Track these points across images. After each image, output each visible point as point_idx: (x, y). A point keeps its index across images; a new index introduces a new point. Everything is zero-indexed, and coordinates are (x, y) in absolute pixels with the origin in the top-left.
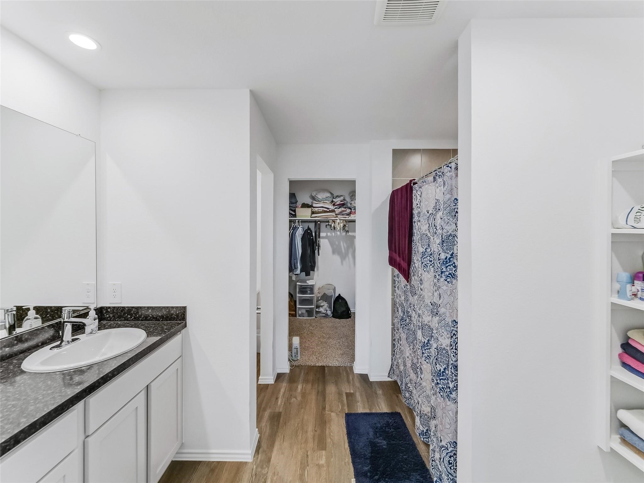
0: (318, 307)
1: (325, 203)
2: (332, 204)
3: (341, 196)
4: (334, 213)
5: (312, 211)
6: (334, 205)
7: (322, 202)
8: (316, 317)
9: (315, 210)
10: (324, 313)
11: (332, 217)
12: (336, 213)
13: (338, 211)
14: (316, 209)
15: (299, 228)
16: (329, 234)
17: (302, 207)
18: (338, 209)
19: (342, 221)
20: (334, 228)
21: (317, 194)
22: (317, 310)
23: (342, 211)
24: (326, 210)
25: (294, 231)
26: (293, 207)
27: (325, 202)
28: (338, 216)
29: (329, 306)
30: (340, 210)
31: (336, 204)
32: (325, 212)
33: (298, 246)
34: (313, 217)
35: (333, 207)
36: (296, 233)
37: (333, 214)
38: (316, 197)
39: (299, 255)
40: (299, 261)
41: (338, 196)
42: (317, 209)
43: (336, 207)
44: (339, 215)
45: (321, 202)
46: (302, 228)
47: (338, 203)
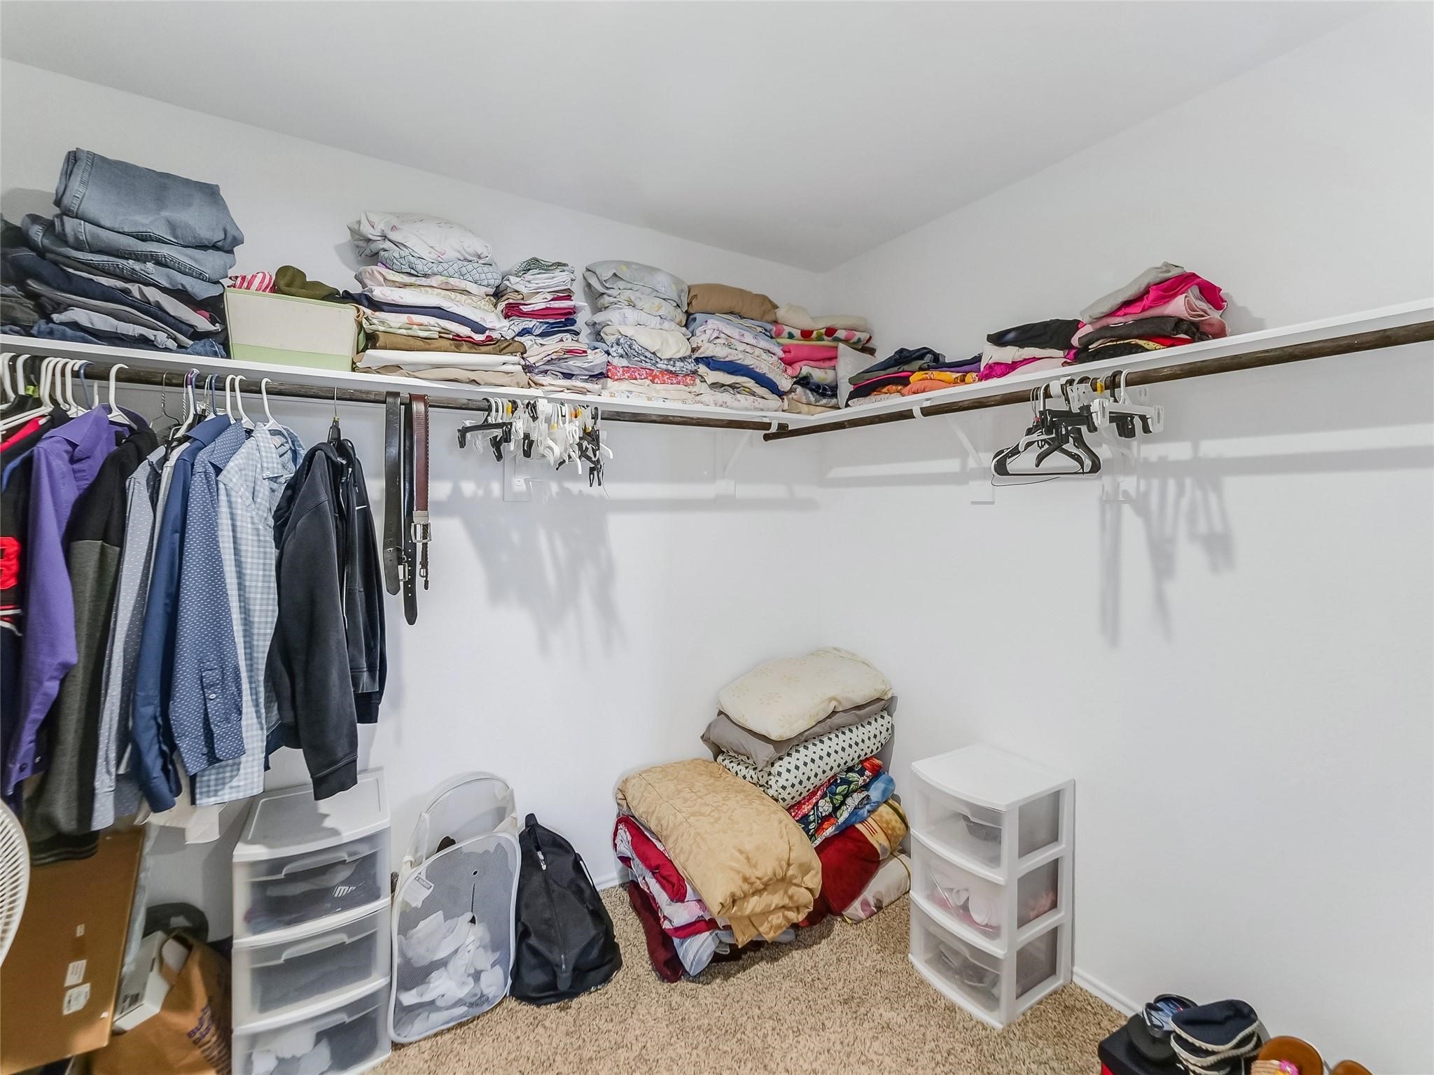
0: (413, 975)
1: (453, 295)
2: (495, 306)
3: (559, 264)
4: (517, 359)
5: (360, 325)
6: (512, 311)
7: (434, 281)
8: (396, 1046)
9: (382, 322)
10: (459, 1003)
11: (505, 380)
12: (532, 360)
13: (539, 349)
14: (395, 321)
15: (249, 433)
16: (468, 488)
17: (275, 289)
18: (540, 340)
19: (566, 409)
20: (528, 445)
21: (394, 228)
22: (409, 998)
23: (570, 351)
24: (465, 331)
25: (202, 456)
26: (200, 276)
27: (454, 282)
28: (540, 379)
29: (487, 938)
30: (553, 345)
31: (525, 309)
32: (458, 342)
33: (240, 575)
34: (367, 370)
35: (506, 323)
36: (218, 471)
37: (511, 362)
38: (387, 245)
39: (249, 646)
40: (254, 692)
41: (534, 264)
42: (403, 318)
43: (529, 323)
44: (546, 372)
45: (423, 281)
46: (278, 440)
47: (538, 303)
